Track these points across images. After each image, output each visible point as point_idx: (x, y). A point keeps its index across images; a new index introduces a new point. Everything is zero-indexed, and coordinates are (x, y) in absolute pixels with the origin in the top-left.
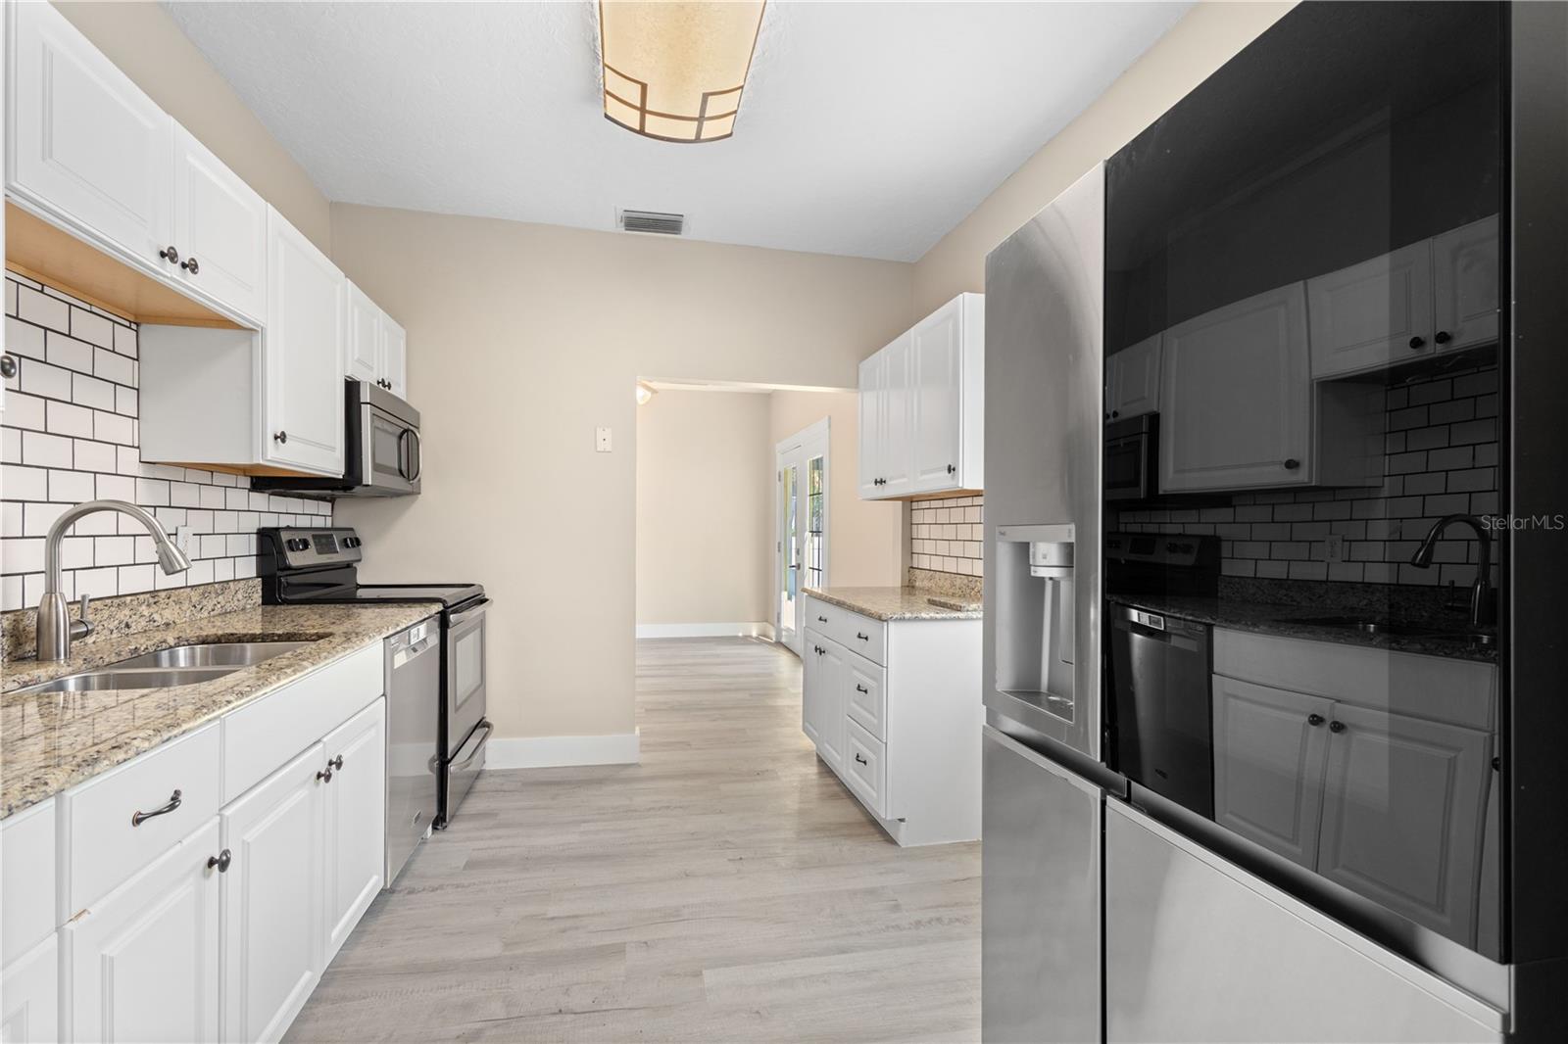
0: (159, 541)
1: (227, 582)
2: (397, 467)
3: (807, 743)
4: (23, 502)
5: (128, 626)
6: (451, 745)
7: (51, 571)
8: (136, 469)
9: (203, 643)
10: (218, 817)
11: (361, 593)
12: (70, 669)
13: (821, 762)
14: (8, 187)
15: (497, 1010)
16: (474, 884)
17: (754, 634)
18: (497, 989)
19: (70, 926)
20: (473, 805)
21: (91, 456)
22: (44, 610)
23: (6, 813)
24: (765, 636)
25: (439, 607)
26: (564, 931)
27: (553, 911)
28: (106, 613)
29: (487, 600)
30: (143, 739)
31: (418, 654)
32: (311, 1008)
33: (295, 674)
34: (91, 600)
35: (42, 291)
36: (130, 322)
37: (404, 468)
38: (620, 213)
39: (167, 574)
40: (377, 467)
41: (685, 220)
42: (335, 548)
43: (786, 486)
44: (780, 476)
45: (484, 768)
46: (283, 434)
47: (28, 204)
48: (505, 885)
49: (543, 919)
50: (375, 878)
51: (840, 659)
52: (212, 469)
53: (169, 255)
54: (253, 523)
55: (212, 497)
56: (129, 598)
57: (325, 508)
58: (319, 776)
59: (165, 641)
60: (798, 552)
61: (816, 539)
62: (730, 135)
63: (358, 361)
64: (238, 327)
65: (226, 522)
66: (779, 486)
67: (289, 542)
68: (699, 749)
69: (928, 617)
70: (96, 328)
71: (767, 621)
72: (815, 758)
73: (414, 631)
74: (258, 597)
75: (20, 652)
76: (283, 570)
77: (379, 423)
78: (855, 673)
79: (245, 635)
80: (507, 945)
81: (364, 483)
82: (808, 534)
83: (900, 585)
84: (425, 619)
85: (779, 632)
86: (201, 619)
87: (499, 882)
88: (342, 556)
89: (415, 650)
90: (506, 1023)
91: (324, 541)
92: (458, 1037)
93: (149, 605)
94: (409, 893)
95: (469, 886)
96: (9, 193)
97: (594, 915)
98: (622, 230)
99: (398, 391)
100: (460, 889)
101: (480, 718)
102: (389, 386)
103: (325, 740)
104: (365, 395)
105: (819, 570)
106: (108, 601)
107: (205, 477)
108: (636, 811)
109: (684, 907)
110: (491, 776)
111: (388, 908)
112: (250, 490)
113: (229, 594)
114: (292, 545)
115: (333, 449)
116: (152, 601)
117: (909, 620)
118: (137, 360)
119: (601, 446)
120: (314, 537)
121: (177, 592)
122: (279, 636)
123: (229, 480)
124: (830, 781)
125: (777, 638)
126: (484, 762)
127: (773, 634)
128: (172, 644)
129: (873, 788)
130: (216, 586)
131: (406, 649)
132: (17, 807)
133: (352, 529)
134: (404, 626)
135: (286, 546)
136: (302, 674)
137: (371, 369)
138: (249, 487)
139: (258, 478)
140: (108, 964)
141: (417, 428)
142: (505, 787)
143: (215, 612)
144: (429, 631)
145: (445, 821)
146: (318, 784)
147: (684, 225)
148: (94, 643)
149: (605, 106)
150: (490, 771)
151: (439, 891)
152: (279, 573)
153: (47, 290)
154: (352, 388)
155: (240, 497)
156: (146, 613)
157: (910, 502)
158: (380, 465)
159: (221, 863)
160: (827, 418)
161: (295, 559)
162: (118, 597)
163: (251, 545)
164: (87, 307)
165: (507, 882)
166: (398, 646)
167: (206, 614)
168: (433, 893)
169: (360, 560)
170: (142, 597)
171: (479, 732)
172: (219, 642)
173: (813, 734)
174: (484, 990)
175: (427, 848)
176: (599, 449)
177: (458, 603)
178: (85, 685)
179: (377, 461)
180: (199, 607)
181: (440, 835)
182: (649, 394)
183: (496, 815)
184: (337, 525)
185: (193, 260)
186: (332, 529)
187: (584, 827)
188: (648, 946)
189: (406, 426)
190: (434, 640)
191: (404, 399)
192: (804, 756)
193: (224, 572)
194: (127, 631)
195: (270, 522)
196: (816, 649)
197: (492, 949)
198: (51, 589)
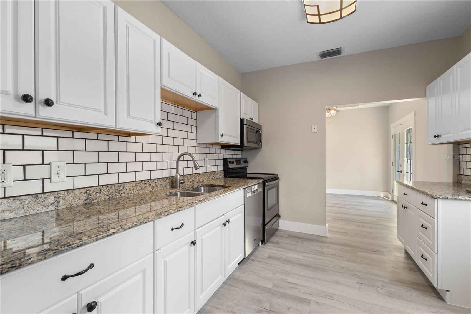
0: (194, 162)
1: (215, 171)
2: (255, 141)
3: (399, 243)
4: (174, 153)
5: (194, 181)
6: (267, 221)
7: (177, 168)
8: (195, 145)
9: (206, 186)
10: (194, 231)
11: (248, 176)
12: (179, 190)
13: (406, 253)
14: (161, 85)
15: (267, 306)
16: (269, 263)
17: (382, 196)
18: (269, 299)
19: (156, 252)
20: (274, 239)
21: (187, 142)
22: (176, 177)
23: (139, 224)
24: (387, 197)
25: (263, 180)
26: (292, 288)
27: (290, 279)
28: (189, 178)
29: (279, 179)
30: (173, 210)
31: (255, 193)
32: (224, 285)
33: (215, 197)
34: (185, 175)
35: (177, 107)
36: (195, 111)
37: (257, 141)
38: (319, 53)
39: (196, 169)
40: (248, 141)
41: (342, 49)
42: (241, 163)
43: (395, 140)
44: (392, 137)
45: (278, 228)
46: (223, 134)
47: (166, 88)
48: (277, 266)
49: (286, 281)
50: (241, 254)
51: (414, 212)
52: (212, 144)
53: (195, 94)
54: (222, 157)
55: (212, 151)
56: (194, 175)
57: (240, 153)
58: (223, 224)
59: (199, 185)
60: (401, 166)
61: (409, 161)
62: (355, 11)
63: (244, 113)
64: (214, 109)
65: (216, 157)
66: (392, 141)
67: (229, 162)
68: (351, 236)
69: (463, 198)
70: (187, 113)
71: (388, 192)
72: (404, 251)
73: (253, 187)
74: (223, 175)
75: (173, 186)
76: (228, 169)
77: (249, 130)
78: (421, 219)
79: (214, 185)
80: (274, 286)
81: (245, 146)
82: (405, 159)
83: (452, 182)
84: (257, 184)
85: (393, 196)
86: (210, 180)
87: (276, 265)
88: (243, 165)
89: (254, 192)
90: (269, 312)
91: (238, 161)
92: (255, 310)
93: (198, 176)
94: (252, 260)
95: (268, 263)
96: (162, 86)
97: (302, 286)
98: (320, 59)
99: (256, 120)
100: (265, 264)
101: (277, 214)
102: (253, 119)
103: (225, 215)
104: (245, 122)
105: (411, 173)
106: (190, 175)
107: (211, 146)
108: (323, 253)
109: (335, 294)
110: (280, 231)
111: (247, 263)
112: (221, 149)
113: (216, 175)
114: (230, 163)
115: (237, 137)
116: (199, 175)
117: (451, 199)
118: (196, 120)
119: (313, 131)
120: (236, 160)
121: (204, 173)
122: (221, 186)
123: (216, 146)
124: (410, 262)
125: (392, 199)
126: (279, 227)
127: (390, 197)
128: (200, 186)
129: (431, 273)
130: (213, 172)
131: (251, 192)
132: (142, 223)
133: (246, 158)
134: (250, 185)
135: (228, 163)
136: (217, 197)
137: (248, 115)
138: (221, 148)
139: (223, 146)
140: (165, 263)
141: (261, 130)
142: (283, 236)
143: (213, 179)
144: (258, 187)
145: (264, 242)
146: (223, 226)
147: (342, 50)
148: (187, 184)
149: (307, 19)
150: (280, 229)
151: (259, 263)
152: (227, 170)
153: (178, 107)
154: (242, 120)
155: (219, 151)
156: (198, 178)
157: (458, 145)
158: (249, 141)
159: (194, 243)
160: (413, 112)
161: (231, 166)
162: (192, 174)
163: (221, 162)
164: (186, 109)
165: (278, 265)
166: (248, 191)
167: (211, 179)
168: (258, 263)
169: (248, 166)
170: (197, 174)
171: (276, 218)
172: (210, 186)
173: (402, 241)
174: (265, 298)
175: (260, 249)
176: (313, 132)
177: (268, 180)
178: (181, 195)
179: (248, 140)
180: (209, 177)
181: (263, 246)
182: (336, 112)
183: (279, 243)
184: (243, 157)
185: (200, 94)
186: (242, 158)
187: (305, 254)
188: (318, 304)
189: (257, 130)
190: (261, 190)
191: (258, 123)
192: (399, 249)
193: (215, 169)
194: (193, 182)
195: (226, 156)
196: (402, 206)
197: (269, 285)
198: (177, 172)
